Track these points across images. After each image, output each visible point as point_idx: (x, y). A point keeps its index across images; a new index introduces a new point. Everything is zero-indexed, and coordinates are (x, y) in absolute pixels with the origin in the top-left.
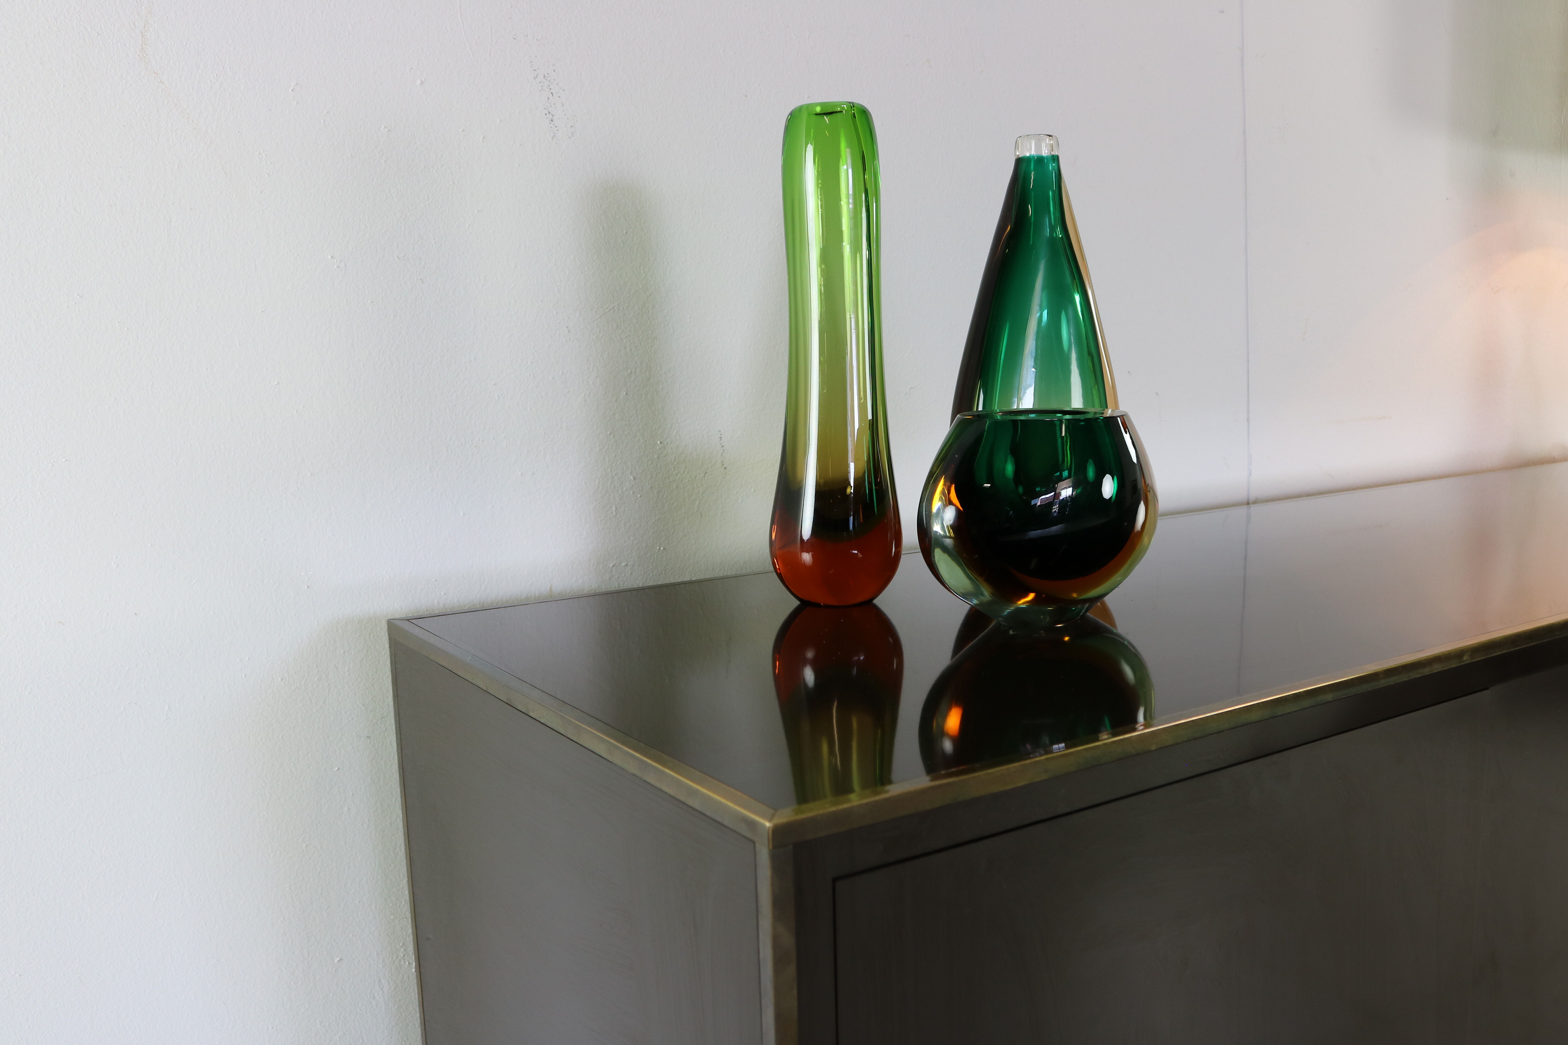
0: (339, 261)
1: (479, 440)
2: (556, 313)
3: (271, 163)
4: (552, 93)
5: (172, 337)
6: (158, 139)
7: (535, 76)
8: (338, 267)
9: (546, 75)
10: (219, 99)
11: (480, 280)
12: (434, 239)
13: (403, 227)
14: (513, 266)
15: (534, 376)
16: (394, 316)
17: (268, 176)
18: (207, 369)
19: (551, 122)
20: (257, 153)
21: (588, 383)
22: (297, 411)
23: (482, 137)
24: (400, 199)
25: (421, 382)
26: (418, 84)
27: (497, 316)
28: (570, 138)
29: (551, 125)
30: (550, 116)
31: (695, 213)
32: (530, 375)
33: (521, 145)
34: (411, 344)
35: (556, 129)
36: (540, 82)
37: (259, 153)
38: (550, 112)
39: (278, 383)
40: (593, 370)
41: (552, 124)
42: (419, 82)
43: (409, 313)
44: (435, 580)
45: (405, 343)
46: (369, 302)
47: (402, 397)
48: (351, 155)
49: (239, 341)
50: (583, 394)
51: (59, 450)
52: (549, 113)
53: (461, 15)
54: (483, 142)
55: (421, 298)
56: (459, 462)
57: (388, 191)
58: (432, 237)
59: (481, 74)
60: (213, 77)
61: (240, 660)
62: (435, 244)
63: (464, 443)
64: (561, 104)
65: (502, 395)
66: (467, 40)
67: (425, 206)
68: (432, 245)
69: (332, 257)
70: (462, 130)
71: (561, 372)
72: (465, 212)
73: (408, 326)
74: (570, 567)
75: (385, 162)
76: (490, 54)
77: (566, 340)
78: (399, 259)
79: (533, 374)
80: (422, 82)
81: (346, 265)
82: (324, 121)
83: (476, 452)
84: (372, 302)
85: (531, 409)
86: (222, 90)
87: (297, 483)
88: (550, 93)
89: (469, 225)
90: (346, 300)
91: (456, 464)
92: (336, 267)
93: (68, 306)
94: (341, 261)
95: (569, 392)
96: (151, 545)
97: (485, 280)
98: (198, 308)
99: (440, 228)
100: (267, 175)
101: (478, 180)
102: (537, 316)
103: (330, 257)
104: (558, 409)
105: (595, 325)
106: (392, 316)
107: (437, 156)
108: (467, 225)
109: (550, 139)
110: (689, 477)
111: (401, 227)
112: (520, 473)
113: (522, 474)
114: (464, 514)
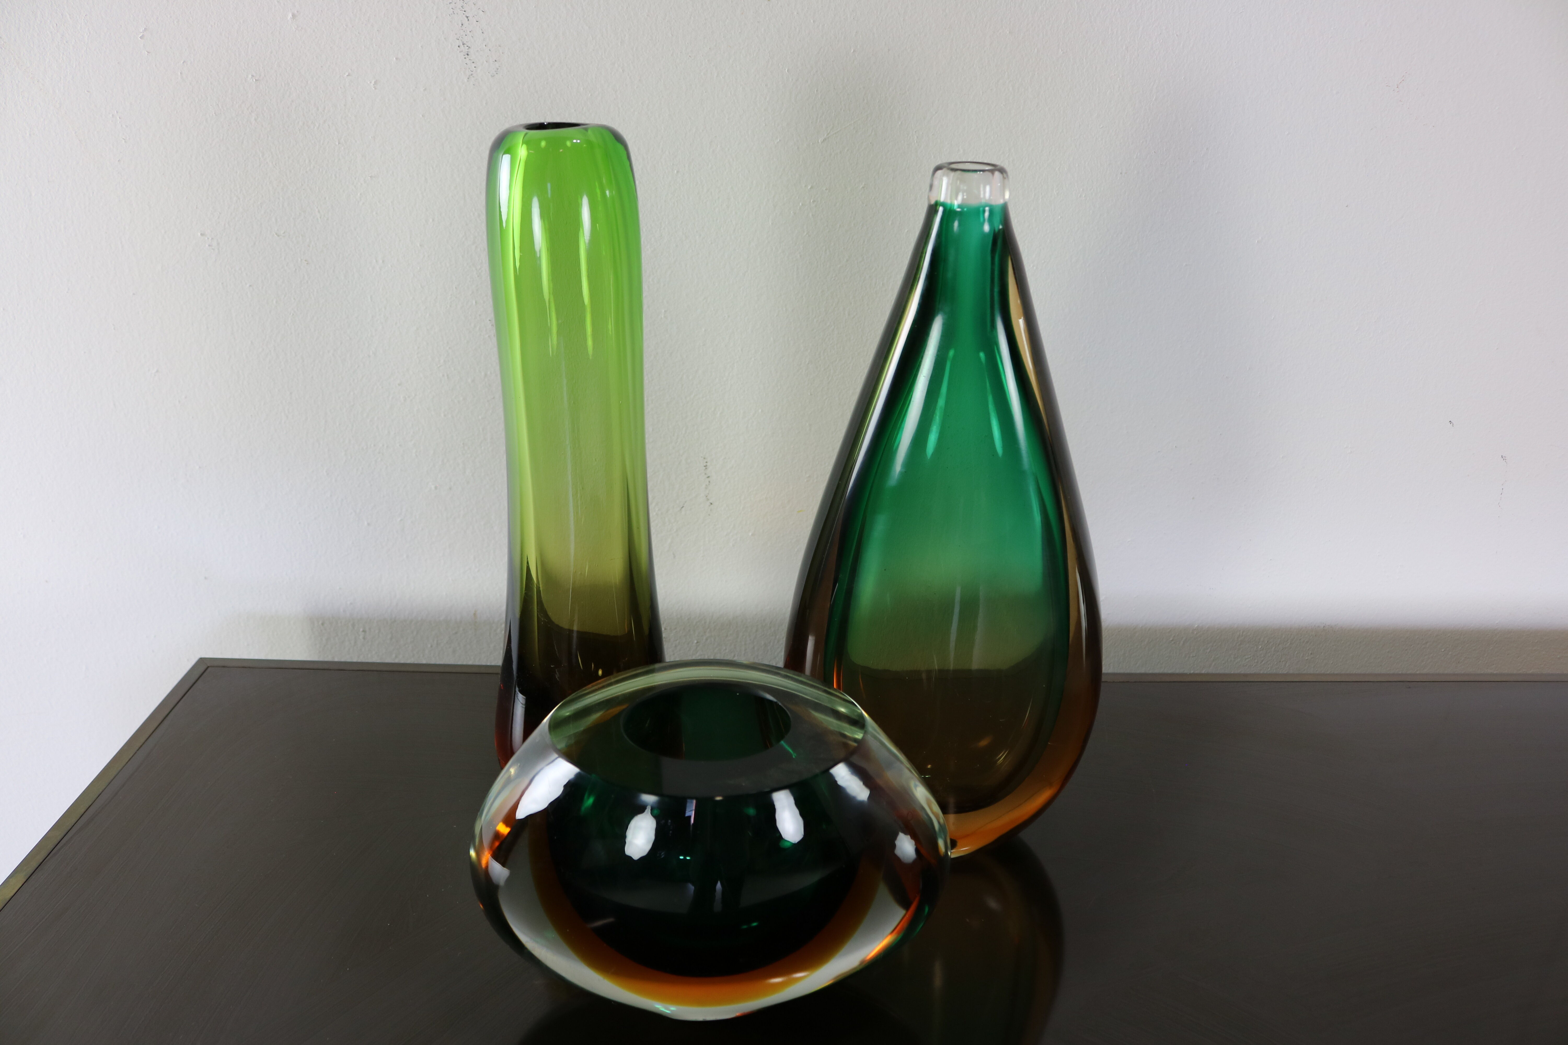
0: (210, 238)
1: (383, 445)
2: (476, 302)
3: (127, 126)
4: (467, 17)
5: (48, 318)
8: (209, 246)
10: (67, 56)
11: (376, 261)
12: (319, 212)
13: (281, 199)
14: (418, 245)
16: (276, 302)
17: (125, 142)
18: (85, 352)
19: (466, 56)
20: (111, 115)
22: (178, 401)
23: (373, 82)
24: (276, 164)
26: (289, 18)
27: (400, 304)
28: (493, 76)
29: (467, 61)
30: (465, 49)
32: (443, 376)
33: (425, 89)
34: (298, 334)
35: (473, 65)
36: (450, 3)
37: (113, 115)
38: (465, 42)
41: (467, 59)
42: (290, 15)
43: (294, 299)
44: (340, 588)
45: (291, 333)
46: (248, 285)
47: (291, 393)
48: (215, 113)
49: (114, 325)
52: (463, 44)
54: (375, 89)
55: (307, 282)
56: (361, 468)
57: (261, 155)
58: (317, 210)
62: (320, 218)
63: (365, 447)
64: (481, 31)
65: (409, 397)
67: (307, 172)
68: (317, 219)
69: (202, 235)
70: (347, 74)
72: (355, 179)
73: (293, 315)
75: (256, 120)
77: (489, 337)
78: (278, 236)
79: (447, 375)
80: (294, 16)
81: (218, 244)
82: (181, 73)
83: (380, 459)
84: (250, 286)
85: (445, 415)
87: (185, 474)
88: (464, 16)
89: (361, 194)
90: (222, 283)
91: (358, 469)
92: (207, 245)
94: (212, 239)
95: (494, 398)
96: (51, 520)
97: (383, 261)
98: (68, 289)
99: (325, 198)
100: (124, 140)
101: (370, 137)
102: (450, 306)
103: (199, 234)
104: (480, 417)
106: (274, 302)
107: (318, 110)
108: (359, 194)
109: (466, 80)
110: (659, 510)
111: (279, 199)
112: (433, 487)
113: (436, 488)
114: (369, 524)
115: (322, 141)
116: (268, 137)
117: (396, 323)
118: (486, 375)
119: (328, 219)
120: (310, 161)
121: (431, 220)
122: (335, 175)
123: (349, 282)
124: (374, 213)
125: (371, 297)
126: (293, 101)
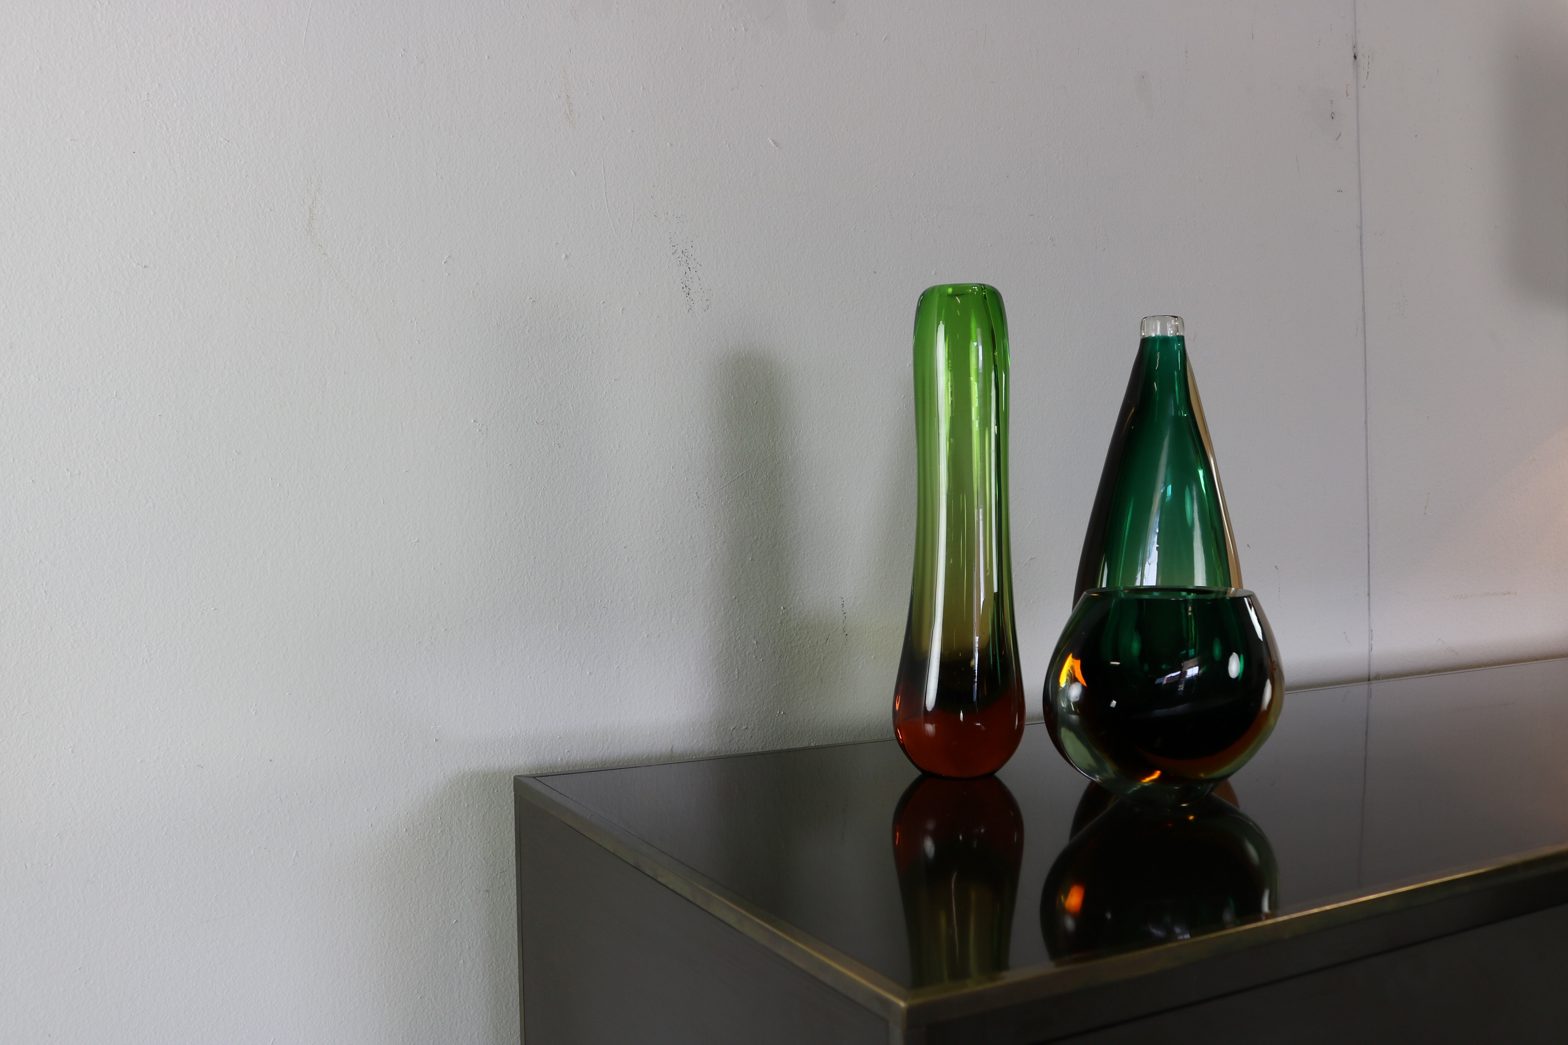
0: (481, 425)
1: (608, 601)
3: (422, 330)
4: (690, 268)
5: (321, 493)
6: (318, 307)
7: (674, 252)
8: (479, 430)
9: (685, 251)
10: (377, 270)
11: (614, 446)
12: (572, 405)
13: (543, 394)
14: (647, 434)
15: (663, 541)
16: (531, 479)
17: (419, 343)
18: (351, 525)
19: (688, 295)
20: (410, 321)
21: (715, 548)
22: (434, 568)
23: (621, 309)
24: (542, 367)
25: (554, 543)
26: (562, 258)
27: (630, 480)
28: (705, 311)
30: (687, 290)
31: (823, 384)
32: (659, 539)
33: (658, 317)
34: (546, 506)
35: (692, 302)
36: (678, 258)
38: (687, 285)
39: (418, 541)
40: (720, 536)
41: (688, 298)
42: (564, 256)
43: (546, 476)
44: (560, 738)
45: (541, 505)
46: (508, 464)
47: (535, 558)
48: (497, 325)
49: (383, 499)
50: (710, 559)
51: (209, 599)
52: (686, 287)
53: (606, 193)
54: (623, 314)
55: (558, 462)
56: (588, 622)
57: (530, 359)
58: (571, 404)
59: (622, 249)
60: (373, 249)
61: (367, 810)
62: (573, 410)
63: (593, 603)
64: (698, 279)
65: (631, 558)
66: (611, 217)
67: (566, 374)
68: (570, 411)
69: (474, 421)
70: (603, 302)
71: (689, 536)
72: (603, 380)
73: (544, 489)
74: (692, 729)
75: (529, 331)
76: (631, 231)
78: (538, 424)
79: (663, 539)
80: (566, 256)
81: (487, 429)
82: (473, 292)
83: (604, 613)
84: (510, 465)
85: (658, 573)
86: (380, 262)
87: (431, 638)
88: (687, 267)
89: (606, 393)
90: (487, 463)
91: (585, 624)
93: (226, 463)
94: (483, 425)
95: (696, 556)
96: (289, 694)
97: (619, 446)
98: (346, 467)
99: (578, 395)
100: (417, 342)
101: (616, 350)
102: (668, 482)
104: (685, 573)
105: (724, 492)
106: (529, 478)
107: (578, 326)
108: (604, 393)
109: (686, 312)
110: (811, 643)
111: (541, 394)
112: (646, 635)
113: (648, 636)
114: (590, 674)
115: (579, 351)
116: (537, 345)
117: (626, 497)
118: (691, 537)
119: (578, 412)
120: (568, 365)
121: (657, 414)
122: (587, 377)
123: (591, 462)
124: (615, 407)
125: (608, 475)
126: (559, 319)
